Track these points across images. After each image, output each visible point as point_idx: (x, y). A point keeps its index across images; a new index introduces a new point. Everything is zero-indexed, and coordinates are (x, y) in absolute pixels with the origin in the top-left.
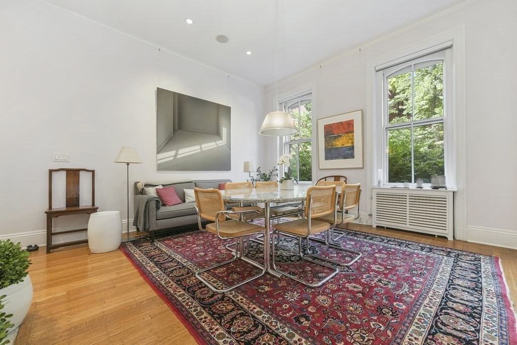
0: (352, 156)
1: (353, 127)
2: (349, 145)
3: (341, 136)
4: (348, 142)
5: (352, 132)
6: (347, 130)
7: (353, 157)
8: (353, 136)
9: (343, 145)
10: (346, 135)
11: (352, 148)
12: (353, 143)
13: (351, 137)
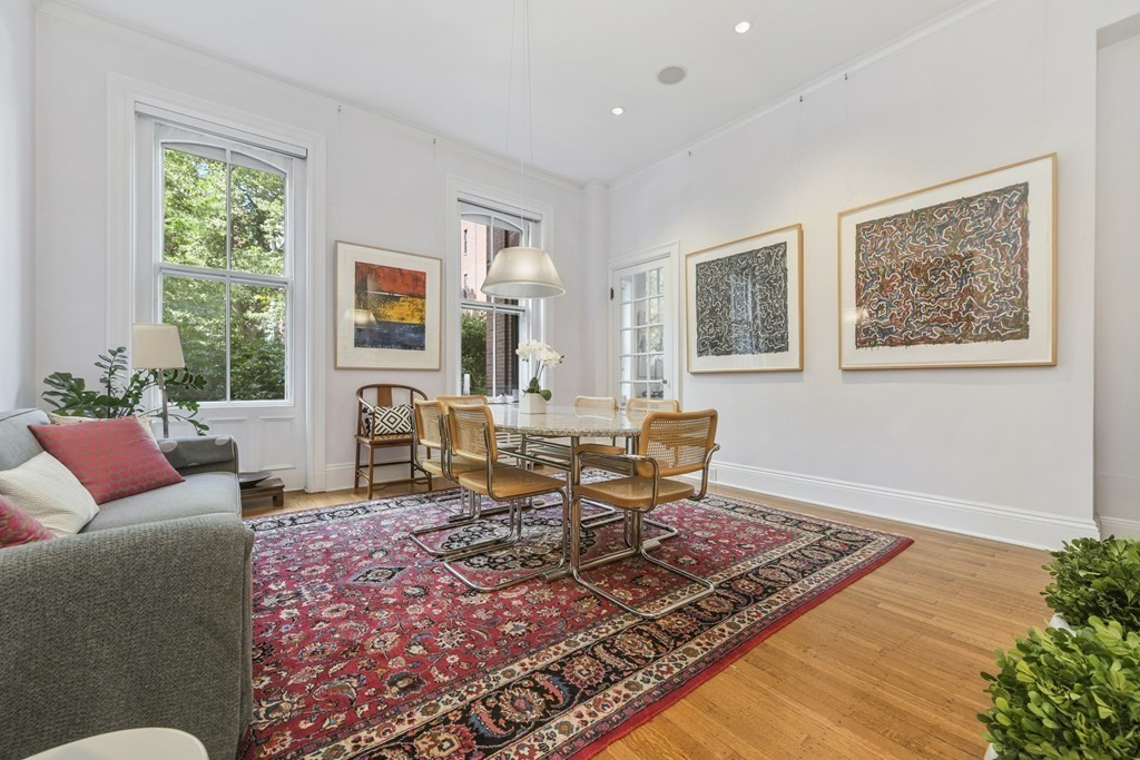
0: (419, 345)
1: (424, 287)
2: (416, 321)
3: (397, 299)
4: (413, 316)
5: (423, 297)
6: (411, 291)
7: (422, 348)
8: (423, 304)
9: (403, 319)
10: (410, 299)
11: (421, 329)
12: (422, 319)
13: (420, 307)
